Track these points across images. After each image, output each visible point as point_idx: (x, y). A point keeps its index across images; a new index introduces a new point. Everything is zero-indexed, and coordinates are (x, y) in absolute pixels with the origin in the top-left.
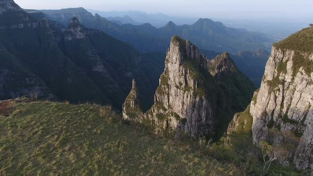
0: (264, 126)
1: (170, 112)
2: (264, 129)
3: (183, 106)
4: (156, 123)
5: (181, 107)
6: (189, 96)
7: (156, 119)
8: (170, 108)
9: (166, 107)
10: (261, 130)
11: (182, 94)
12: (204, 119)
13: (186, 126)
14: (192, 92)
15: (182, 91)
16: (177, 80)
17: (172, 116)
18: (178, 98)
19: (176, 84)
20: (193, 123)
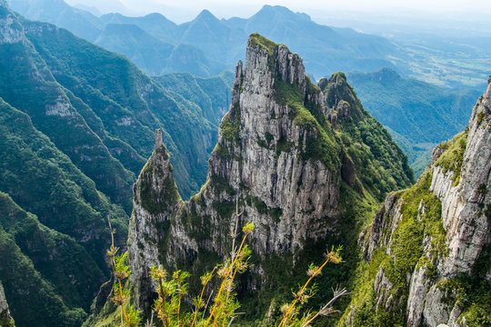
0: (480, 215)
1: (245, 197)
2: (478, 221)
3: (274, 183)
4: (212, 222)
5: (270, 185)
6: (289, 161)
7: (213, 214)
8: (245, 187)
9: (236, 187)
10: (473, 223)
11: (272, 158)
12: (320, 207)
13: (281, 225)
14: (295, 153)
15: (272, 152)
16: (261, 129)
17: (250, 205)
18: (263, 167)
19: (258, 137)
20: (298, 217)
